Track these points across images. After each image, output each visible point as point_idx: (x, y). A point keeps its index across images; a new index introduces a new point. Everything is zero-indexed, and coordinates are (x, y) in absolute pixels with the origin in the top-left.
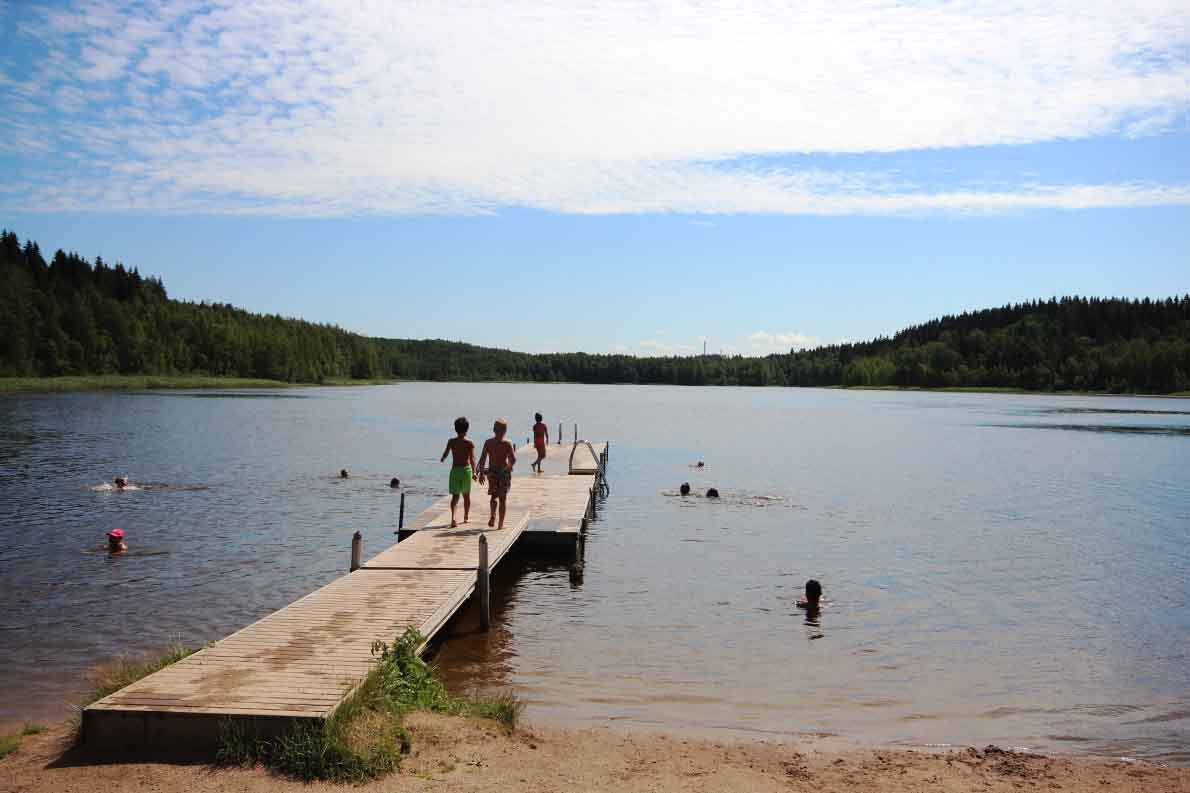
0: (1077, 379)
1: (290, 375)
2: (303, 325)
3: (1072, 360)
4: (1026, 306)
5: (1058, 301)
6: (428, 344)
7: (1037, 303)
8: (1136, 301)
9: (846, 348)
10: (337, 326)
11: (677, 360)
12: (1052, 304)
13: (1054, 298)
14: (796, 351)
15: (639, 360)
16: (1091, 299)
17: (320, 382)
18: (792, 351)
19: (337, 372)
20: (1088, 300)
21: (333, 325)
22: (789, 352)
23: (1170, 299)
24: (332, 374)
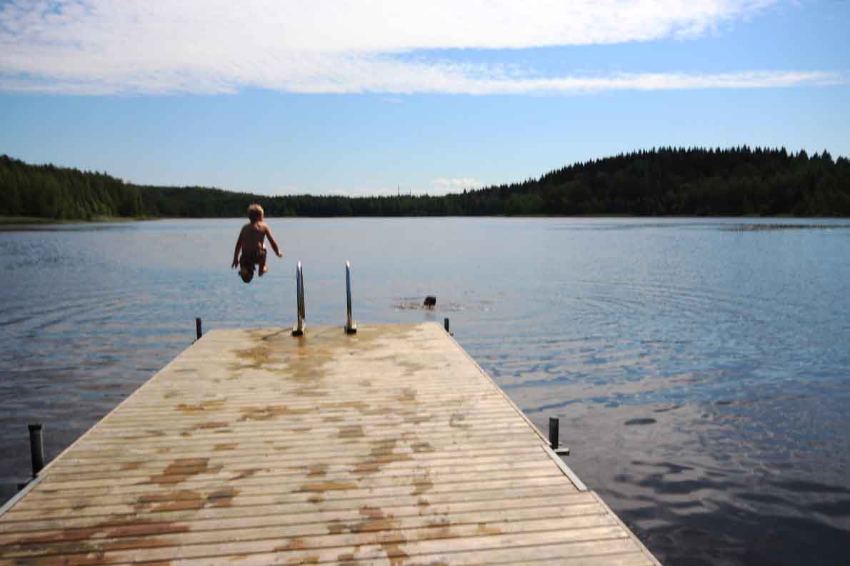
0: (674, 207)
1: (59, 212)
2: (75, 173)
3: (670, 194)
4: (634, 154)
5: (657, 150)
6: (188, 190)
7: (642, 152)
8: (711, 150)
9: (504, 188)
10: (105, 174)
11: (381, 199)
12: (652, 153)
13: (654, 149)
14: (468, 191)
15: (352, 200)
16: (680, 149)
17: (88, 219)
18: (465, 191)
19: (105, 210)
20: (678, 149)
21: (102, 172)
22: (462, 192)
23: (733, 149)
24: (101, 212)
